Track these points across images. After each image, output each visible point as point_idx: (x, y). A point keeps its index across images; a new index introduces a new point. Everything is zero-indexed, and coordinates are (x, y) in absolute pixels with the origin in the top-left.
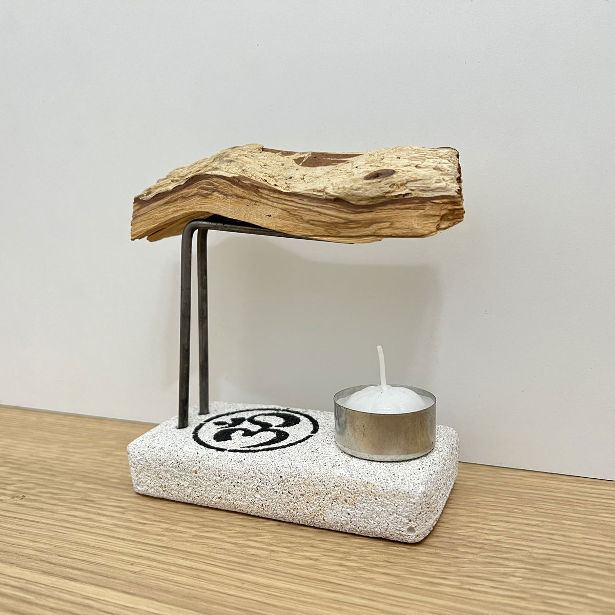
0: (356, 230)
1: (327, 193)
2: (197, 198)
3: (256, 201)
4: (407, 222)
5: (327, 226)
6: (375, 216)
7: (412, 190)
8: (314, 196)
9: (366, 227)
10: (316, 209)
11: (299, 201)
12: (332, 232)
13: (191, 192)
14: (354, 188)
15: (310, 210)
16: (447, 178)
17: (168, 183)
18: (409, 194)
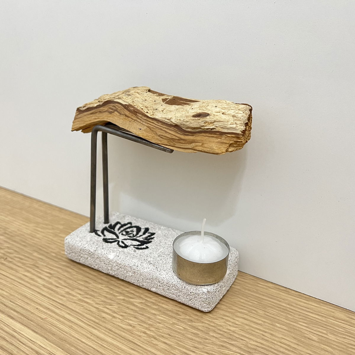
0: (184, 144)
1: (171, 121)
2: (107, 113)
3: (135, 120)
4: (210, 144)
5: (169, 140)
6: (194, 139)
7: (216, 127)
8: (165, 122)
9: (189, 144)
10: (165, 129)
11: (156, 123)
12: (171, 143)
13: (105, 109)
14: (185, 121)
15: (161, 129)
16: (238, 122)
17: (96, 102)
18: (215, 128)
